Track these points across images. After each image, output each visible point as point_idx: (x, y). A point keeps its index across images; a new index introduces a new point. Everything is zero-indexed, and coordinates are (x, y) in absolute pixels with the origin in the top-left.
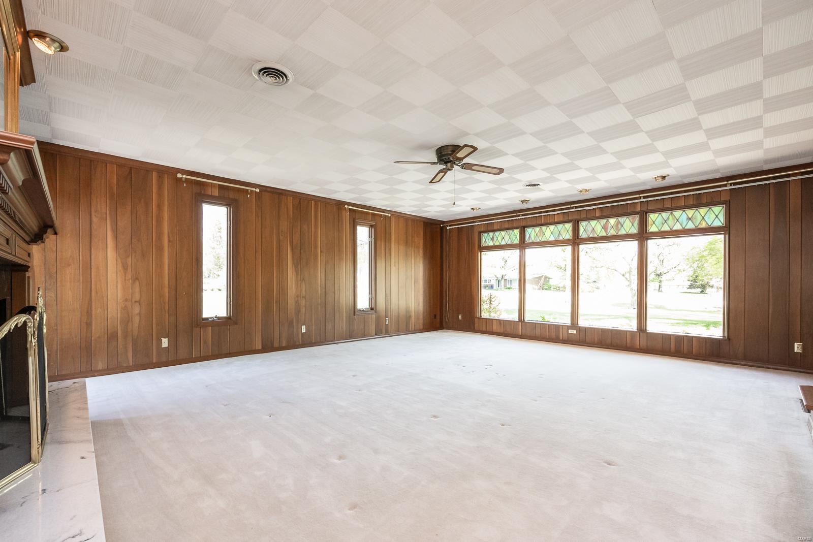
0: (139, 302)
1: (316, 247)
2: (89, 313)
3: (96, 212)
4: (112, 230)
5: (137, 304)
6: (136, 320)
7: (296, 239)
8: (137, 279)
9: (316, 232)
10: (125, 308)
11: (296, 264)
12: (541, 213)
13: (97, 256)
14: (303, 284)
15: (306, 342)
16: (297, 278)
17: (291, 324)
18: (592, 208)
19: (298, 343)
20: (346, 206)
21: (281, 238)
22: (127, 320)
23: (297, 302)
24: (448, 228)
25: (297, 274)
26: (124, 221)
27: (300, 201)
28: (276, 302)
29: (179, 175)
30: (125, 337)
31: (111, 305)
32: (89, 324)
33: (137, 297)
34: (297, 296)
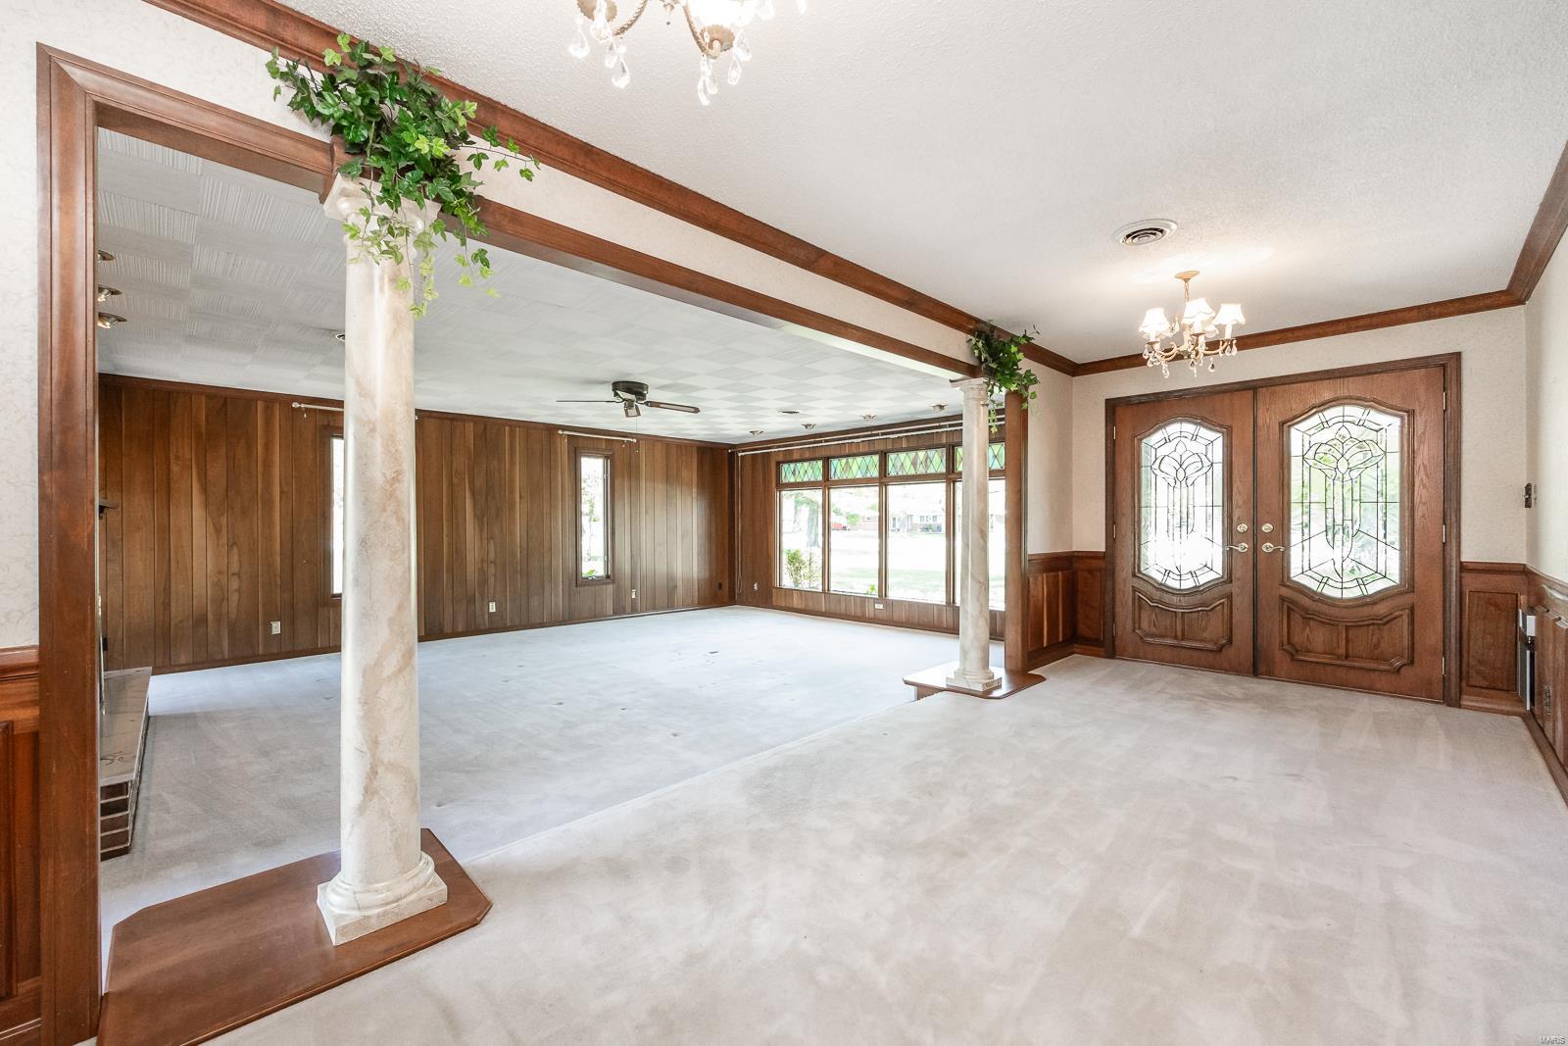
0: (238, 575)
1: (512, 491)
2: (167, 590)
3: (177, 458)
4: (199, 480)
5: (236, 578)
6: (235, 597)
7: (479, 482)
8: (235, 544)
9: (512, 471)
10: (218, 584)
11: (479, 518)
12: (844, 439)
13: (178, 518)
14: (492, 542)
15: (497, 626)
16: (481, 536)
17: (471, 600)
18: (896, 436)
19: (482, 628)
20: (560, 432)
21: (455, 480)
22: (221, 599)
23: (481, 569)
24: (740, 454)
25: (481, 531)
26: (217, 470)
27: (485, 428)
28: (447, 570)
29: (295, 405)
30: (218, 620)
31: (199, 580)
32: (167, 605)
33: (235, 568)
34: (482, 561)
